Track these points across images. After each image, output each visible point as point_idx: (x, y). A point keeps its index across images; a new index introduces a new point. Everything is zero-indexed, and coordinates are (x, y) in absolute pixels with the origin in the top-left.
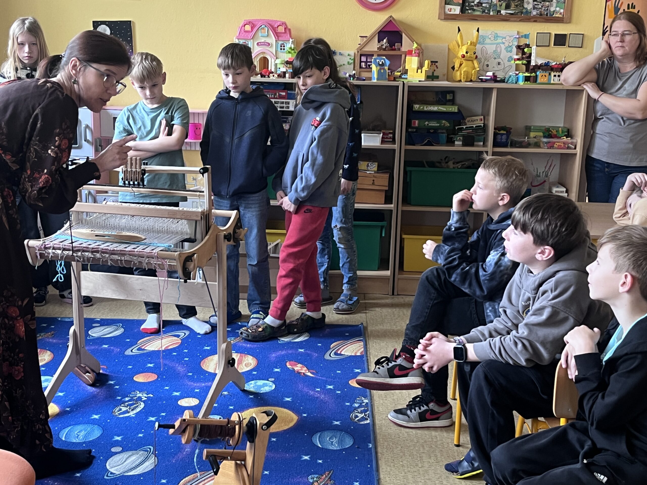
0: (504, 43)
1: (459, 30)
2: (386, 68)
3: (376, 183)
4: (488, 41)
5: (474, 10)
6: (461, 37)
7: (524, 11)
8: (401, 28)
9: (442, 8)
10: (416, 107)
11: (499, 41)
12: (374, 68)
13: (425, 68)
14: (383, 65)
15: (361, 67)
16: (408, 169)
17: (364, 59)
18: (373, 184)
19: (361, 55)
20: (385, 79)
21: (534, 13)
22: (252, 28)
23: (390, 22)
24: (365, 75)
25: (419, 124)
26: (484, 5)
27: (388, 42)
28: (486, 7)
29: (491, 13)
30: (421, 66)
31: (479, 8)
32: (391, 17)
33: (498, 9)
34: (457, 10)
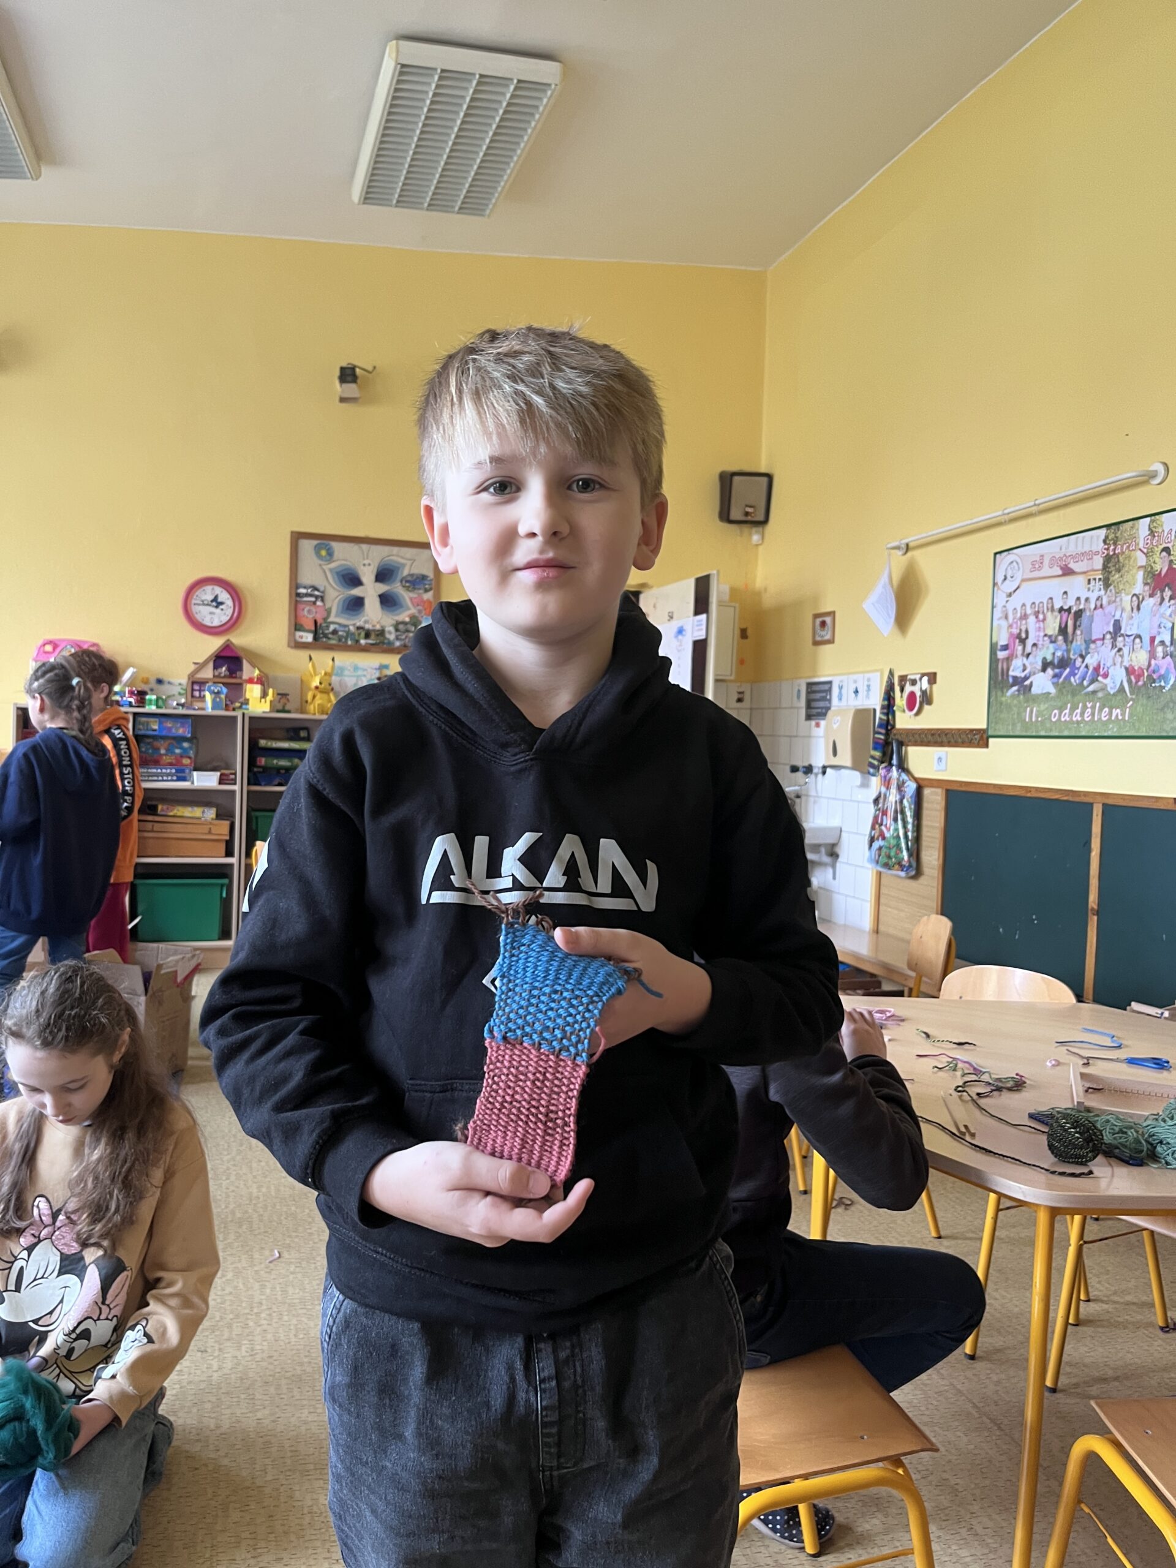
0: (364, 676)
1: (311, 659)
2: (223, 696)
3: (213, 831)
4: (346, 673)
5: (329, 638)
6: (313, 666)
7: (386, 641)
8: (241, 654)
9: (291, 635)
10: (263, 743)
11: (360, 673)
12: (208, 697)
13: (270, 697)
14: (218, 693)
15: (193, 696)
16: (254, 814)
17: (196, 687)
18: (210, 832)
19: (193, 683)
20: (222, 709)
21: (398, 644)
22: (54, 649)
23: (227, 646)
24: (197, 705)
25: (266, 761)
26: (340, 633)
27: (229, 669)
28: (342, 636)
29: (349, 642)
30: (264, 695)
31: (334, 637)
32: (228, 640)
33: (357, 638)
34: (309, 638)
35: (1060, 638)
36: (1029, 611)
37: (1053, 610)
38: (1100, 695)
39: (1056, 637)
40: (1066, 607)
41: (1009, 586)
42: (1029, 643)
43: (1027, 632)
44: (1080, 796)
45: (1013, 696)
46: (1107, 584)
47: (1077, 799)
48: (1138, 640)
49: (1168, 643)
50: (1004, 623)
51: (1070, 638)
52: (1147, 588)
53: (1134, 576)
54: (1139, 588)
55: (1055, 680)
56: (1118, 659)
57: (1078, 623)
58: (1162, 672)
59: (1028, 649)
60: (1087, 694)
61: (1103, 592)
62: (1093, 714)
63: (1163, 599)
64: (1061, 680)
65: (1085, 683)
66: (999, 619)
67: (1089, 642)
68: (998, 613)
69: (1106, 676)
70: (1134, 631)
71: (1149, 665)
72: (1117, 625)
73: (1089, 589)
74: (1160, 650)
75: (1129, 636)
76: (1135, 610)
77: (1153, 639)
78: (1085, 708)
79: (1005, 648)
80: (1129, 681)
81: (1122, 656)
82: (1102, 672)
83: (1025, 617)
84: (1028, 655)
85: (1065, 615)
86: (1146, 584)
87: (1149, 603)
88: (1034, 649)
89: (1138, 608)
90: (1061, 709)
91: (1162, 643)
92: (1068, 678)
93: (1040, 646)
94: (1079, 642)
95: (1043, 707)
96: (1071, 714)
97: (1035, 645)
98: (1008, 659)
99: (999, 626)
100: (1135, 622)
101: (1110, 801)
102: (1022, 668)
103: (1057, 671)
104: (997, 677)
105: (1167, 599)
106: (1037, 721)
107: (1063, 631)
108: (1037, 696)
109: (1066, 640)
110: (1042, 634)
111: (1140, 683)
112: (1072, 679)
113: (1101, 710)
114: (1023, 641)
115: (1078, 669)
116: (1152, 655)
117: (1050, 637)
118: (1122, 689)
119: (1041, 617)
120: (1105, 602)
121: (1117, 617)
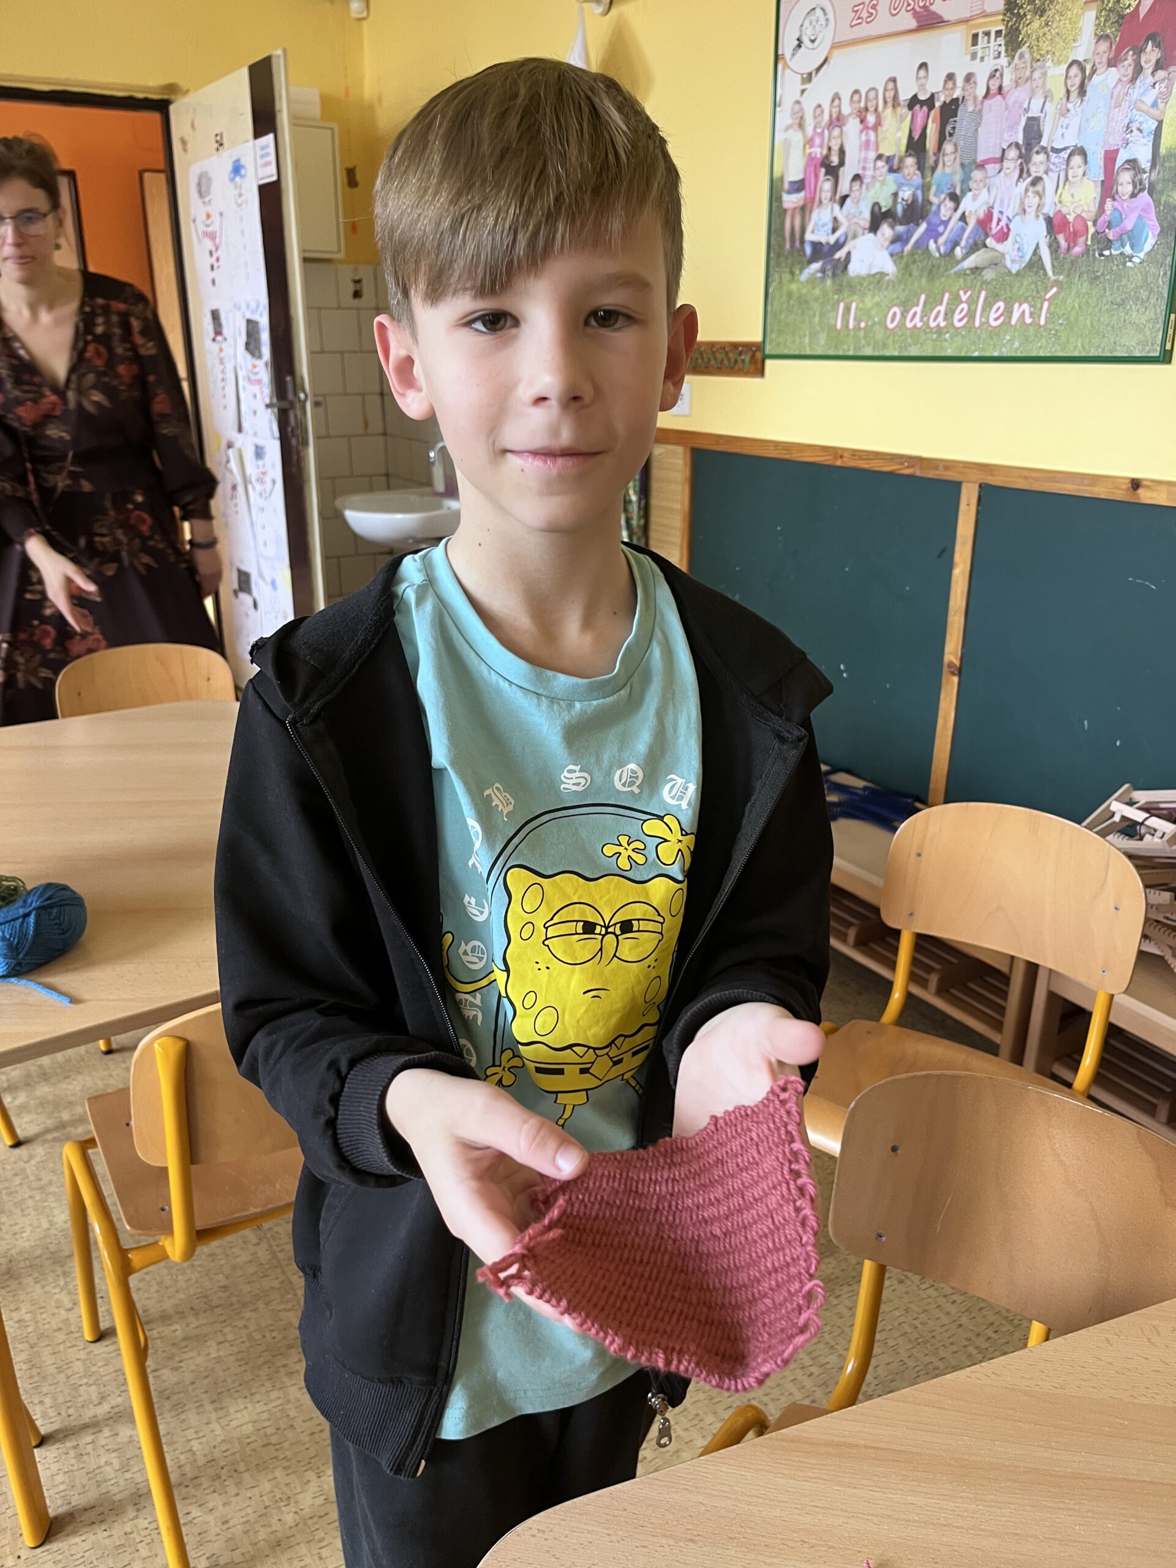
35: (910, 161)
36: (846, 109)
37: (896, 102)
38: (989, 275)
39: (901, 160)
40: (922, 97)
41: (806, 60)
42: (846, 175)
43: (842, 152)
44: (936, 468)
45: (812, 280)
46: (1013, 41)
47: (931, 474)
48: (1077, 160)
49: (1145, 162)
50: (797, 137)
51: (931, 159)
52: (1104, 46)
53: (1073, 23)
54: (1084, 46)
55: (897, 247)
56: (1033, 200)
57: (949, 128)
58: (1129, 225)
59: (844, 186)
60: (963, 274)
61: (1003, 60)
62: (971, 315)
63: (1138, 70)
64: (909, 247)
65: (958, 252)
66: (787, 128)
67: (971, 166)
68: (784, 117)
69: (1003, 236)
70: (1071, 141)
71: (1101, 209)
72: (1033, 130)
73: (974, 56)
74: (1125, 181)
75: (1057, 151)
76: (1074, 95)
77: (1110, 157)
78: (956, 300)
79: (798, 186)
80: (1054, 247)
81: (1040, 195)
82: (994, 228)
83: (837, 121)
84: (844, 199)
85: (921, 112)
86: (1100, 38)
87: (1106, 80)
88: (856, 185)
89: (1082, 91)
90: (906, 306)
91: (1133, 164)
92: (921, 244)
93: (866, 180)
94: (949, 169)
95: (869, 302)
96: (925, 314)
97: (857, 177)
98: (804, 210)
99: (787, 145)
100: (1074, 120)
101: (996, 480)
102: (830, 226)
103: (900, 229)
104: (782, 246)
105: (1148, 68)
106: (857, 328)
107: (916, 146)
108: (861, 279)
109: (921, 166)
110: (872, 155)
111: (1078, 249)
112: (932, 245)
113: (988, 305)
114: (833, 172)
115: (946, 223)
116: (1108, 189)
117: (889, 160)
118: (1035, 264)
119: (871, 119)
120: (1006, 82)
121: (1034, 112)
